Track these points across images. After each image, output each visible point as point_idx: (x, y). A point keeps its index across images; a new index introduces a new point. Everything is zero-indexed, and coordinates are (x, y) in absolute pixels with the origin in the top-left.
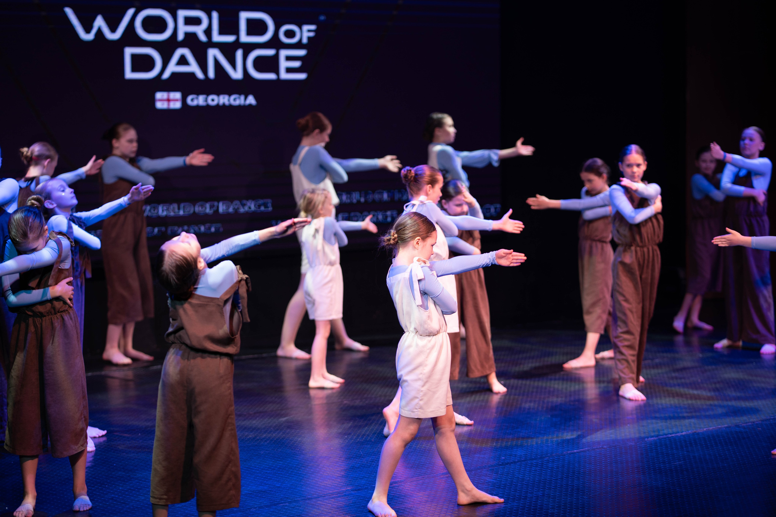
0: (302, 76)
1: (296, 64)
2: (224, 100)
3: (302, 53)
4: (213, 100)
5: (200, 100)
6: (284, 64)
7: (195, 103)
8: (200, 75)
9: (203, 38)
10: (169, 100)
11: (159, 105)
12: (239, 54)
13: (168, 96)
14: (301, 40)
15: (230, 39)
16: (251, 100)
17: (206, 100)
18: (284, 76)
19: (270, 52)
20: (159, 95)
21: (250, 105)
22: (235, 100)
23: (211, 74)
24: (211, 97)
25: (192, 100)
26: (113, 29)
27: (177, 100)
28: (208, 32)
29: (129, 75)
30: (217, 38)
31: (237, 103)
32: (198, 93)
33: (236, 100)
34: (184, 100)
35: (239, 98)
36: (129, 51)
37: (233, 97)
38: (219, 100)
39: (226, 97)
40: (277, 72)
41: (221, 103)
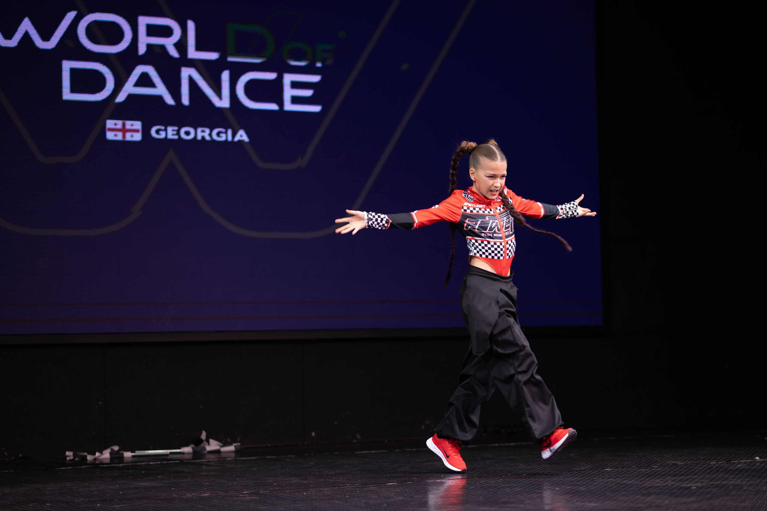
0: (316, 109)
1: (308, 93)
2: (203, 133)
3: (315, 79)
4: (187, 133)
5: (171, 133)
6: (288, 93)
7: (162, 135)
8: (170, 100)
9: (174, 53)
10: (124, 130)
11: (110, 136)
12: (225, 76)
13: (124, 125)
14: (313, 62)
15: (213, 56)
16: (242, 136)
17: (178, 133)
18: (289, 106)
19: (271, 76)
20: (110, 123)
21: (240, 142)
22: (218, 134)
23: (185, 101)
24: (183, 130)
25: (158, 132)
26: (46, 37)
27: (137, 131)
28: (181, 46)
29: (67, 95)
30: (193, 54)
31: (223, 138)
32: (166, 125)
33: (221, 135)
34: (146, 131)
35: (226, 133)
36: (67, 66)
37: (215, 131)
38: (196, 133)
39: (207, 131)
40: (281, 103)
41: (199, 137)
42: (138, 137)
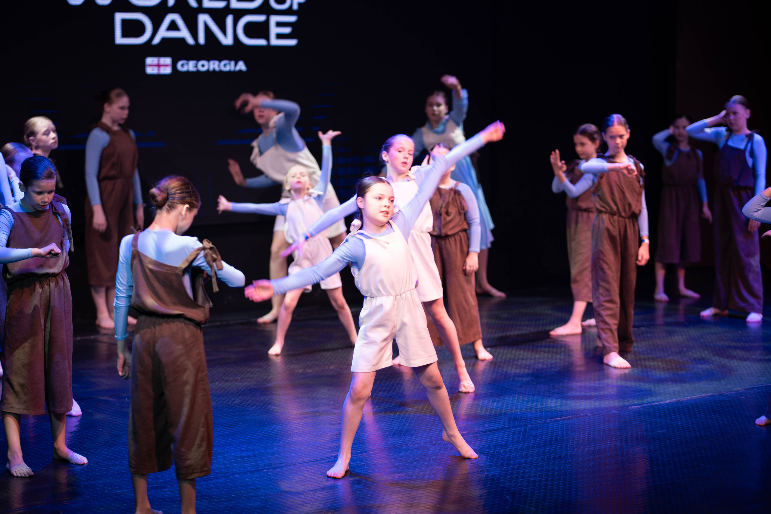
0: (292, 42)
1: (287, 30)
2: (214, 65)
3: (292, 19)
4: (203, 66)
5: (190, 66)
6: (274, 30)
7: (185, 69)
8: (190, 41)
9: (194, 4)
10: (159, 66)
11: (150, 70)
12: (230, 20)
13: (159, 61)
14: (291, 6)
15: (220, 4)
16: (241, 66)
17: (196, 66)
18: (274, 42)
19: (261, 18)
20: (149, 60)
21: (240, 71)
22: (225, 65)
23: (202, 40)
24: (201, 63)
25: (182, 65)
27: (167, 66)
29: (119, 40)
30: (207, 3)
31: (227, 69)
32: (188, 59)
33: (227, 66)
34: (174, 65)
35: (229, 64)
36: (119, 17)
37: (223, 63)
38: (209, 66)
39: (217, 63)
40: (267, 38)
41: (211, 69)
42: (168, 71)
